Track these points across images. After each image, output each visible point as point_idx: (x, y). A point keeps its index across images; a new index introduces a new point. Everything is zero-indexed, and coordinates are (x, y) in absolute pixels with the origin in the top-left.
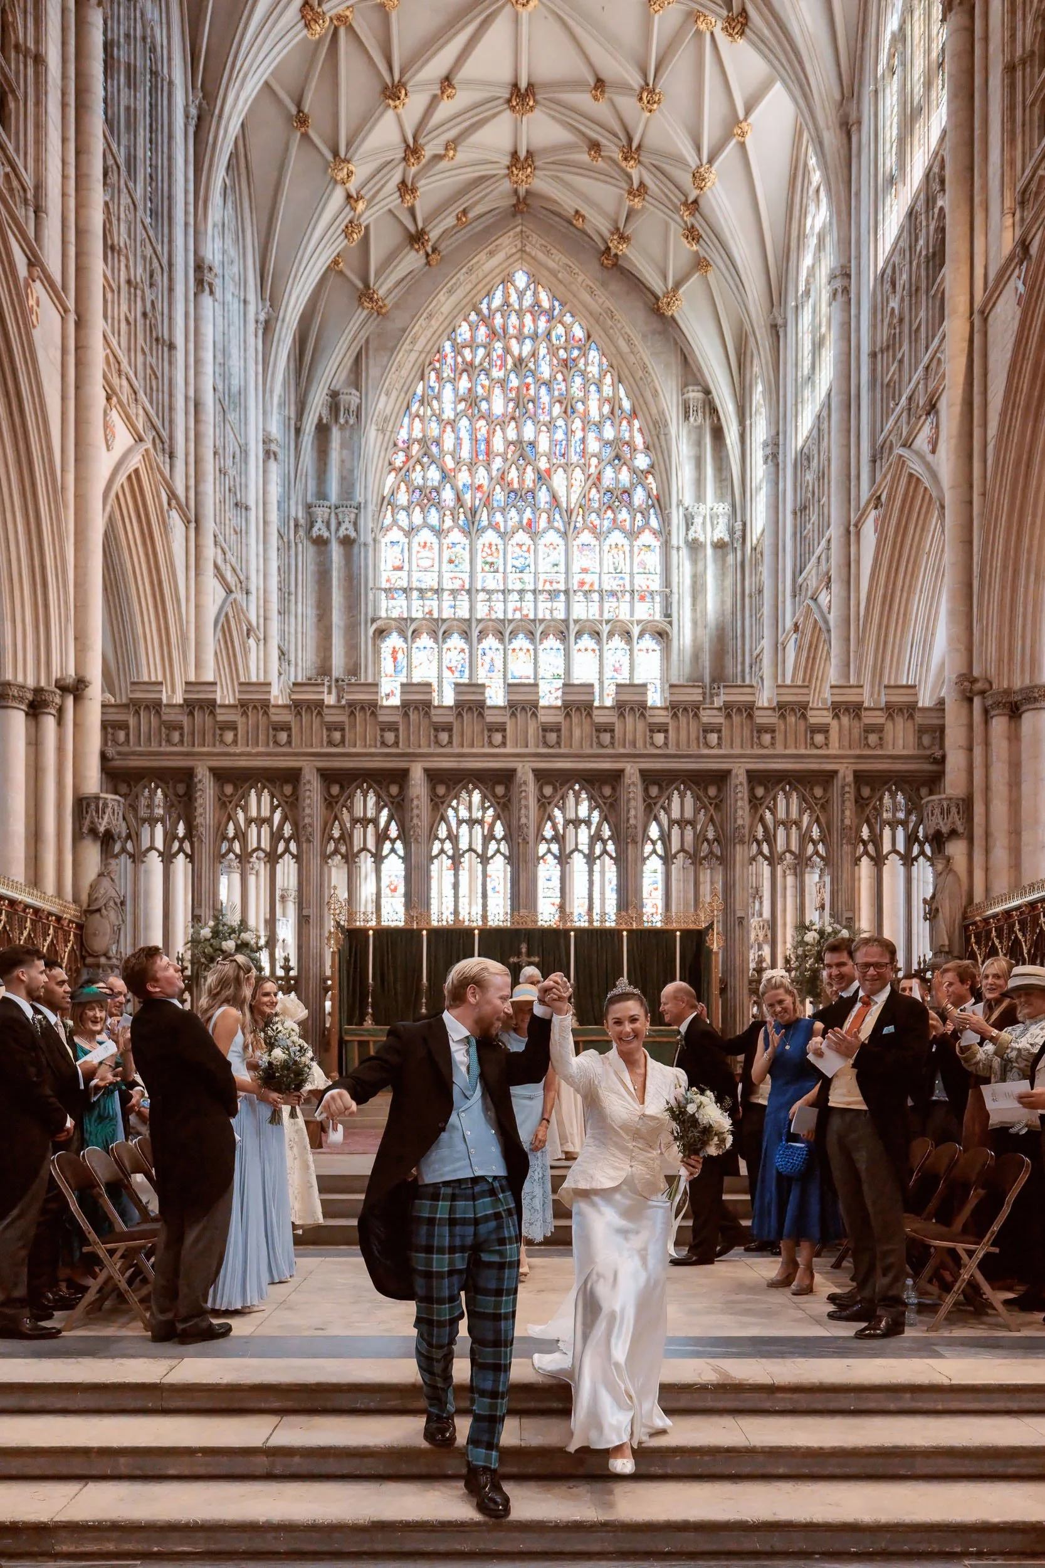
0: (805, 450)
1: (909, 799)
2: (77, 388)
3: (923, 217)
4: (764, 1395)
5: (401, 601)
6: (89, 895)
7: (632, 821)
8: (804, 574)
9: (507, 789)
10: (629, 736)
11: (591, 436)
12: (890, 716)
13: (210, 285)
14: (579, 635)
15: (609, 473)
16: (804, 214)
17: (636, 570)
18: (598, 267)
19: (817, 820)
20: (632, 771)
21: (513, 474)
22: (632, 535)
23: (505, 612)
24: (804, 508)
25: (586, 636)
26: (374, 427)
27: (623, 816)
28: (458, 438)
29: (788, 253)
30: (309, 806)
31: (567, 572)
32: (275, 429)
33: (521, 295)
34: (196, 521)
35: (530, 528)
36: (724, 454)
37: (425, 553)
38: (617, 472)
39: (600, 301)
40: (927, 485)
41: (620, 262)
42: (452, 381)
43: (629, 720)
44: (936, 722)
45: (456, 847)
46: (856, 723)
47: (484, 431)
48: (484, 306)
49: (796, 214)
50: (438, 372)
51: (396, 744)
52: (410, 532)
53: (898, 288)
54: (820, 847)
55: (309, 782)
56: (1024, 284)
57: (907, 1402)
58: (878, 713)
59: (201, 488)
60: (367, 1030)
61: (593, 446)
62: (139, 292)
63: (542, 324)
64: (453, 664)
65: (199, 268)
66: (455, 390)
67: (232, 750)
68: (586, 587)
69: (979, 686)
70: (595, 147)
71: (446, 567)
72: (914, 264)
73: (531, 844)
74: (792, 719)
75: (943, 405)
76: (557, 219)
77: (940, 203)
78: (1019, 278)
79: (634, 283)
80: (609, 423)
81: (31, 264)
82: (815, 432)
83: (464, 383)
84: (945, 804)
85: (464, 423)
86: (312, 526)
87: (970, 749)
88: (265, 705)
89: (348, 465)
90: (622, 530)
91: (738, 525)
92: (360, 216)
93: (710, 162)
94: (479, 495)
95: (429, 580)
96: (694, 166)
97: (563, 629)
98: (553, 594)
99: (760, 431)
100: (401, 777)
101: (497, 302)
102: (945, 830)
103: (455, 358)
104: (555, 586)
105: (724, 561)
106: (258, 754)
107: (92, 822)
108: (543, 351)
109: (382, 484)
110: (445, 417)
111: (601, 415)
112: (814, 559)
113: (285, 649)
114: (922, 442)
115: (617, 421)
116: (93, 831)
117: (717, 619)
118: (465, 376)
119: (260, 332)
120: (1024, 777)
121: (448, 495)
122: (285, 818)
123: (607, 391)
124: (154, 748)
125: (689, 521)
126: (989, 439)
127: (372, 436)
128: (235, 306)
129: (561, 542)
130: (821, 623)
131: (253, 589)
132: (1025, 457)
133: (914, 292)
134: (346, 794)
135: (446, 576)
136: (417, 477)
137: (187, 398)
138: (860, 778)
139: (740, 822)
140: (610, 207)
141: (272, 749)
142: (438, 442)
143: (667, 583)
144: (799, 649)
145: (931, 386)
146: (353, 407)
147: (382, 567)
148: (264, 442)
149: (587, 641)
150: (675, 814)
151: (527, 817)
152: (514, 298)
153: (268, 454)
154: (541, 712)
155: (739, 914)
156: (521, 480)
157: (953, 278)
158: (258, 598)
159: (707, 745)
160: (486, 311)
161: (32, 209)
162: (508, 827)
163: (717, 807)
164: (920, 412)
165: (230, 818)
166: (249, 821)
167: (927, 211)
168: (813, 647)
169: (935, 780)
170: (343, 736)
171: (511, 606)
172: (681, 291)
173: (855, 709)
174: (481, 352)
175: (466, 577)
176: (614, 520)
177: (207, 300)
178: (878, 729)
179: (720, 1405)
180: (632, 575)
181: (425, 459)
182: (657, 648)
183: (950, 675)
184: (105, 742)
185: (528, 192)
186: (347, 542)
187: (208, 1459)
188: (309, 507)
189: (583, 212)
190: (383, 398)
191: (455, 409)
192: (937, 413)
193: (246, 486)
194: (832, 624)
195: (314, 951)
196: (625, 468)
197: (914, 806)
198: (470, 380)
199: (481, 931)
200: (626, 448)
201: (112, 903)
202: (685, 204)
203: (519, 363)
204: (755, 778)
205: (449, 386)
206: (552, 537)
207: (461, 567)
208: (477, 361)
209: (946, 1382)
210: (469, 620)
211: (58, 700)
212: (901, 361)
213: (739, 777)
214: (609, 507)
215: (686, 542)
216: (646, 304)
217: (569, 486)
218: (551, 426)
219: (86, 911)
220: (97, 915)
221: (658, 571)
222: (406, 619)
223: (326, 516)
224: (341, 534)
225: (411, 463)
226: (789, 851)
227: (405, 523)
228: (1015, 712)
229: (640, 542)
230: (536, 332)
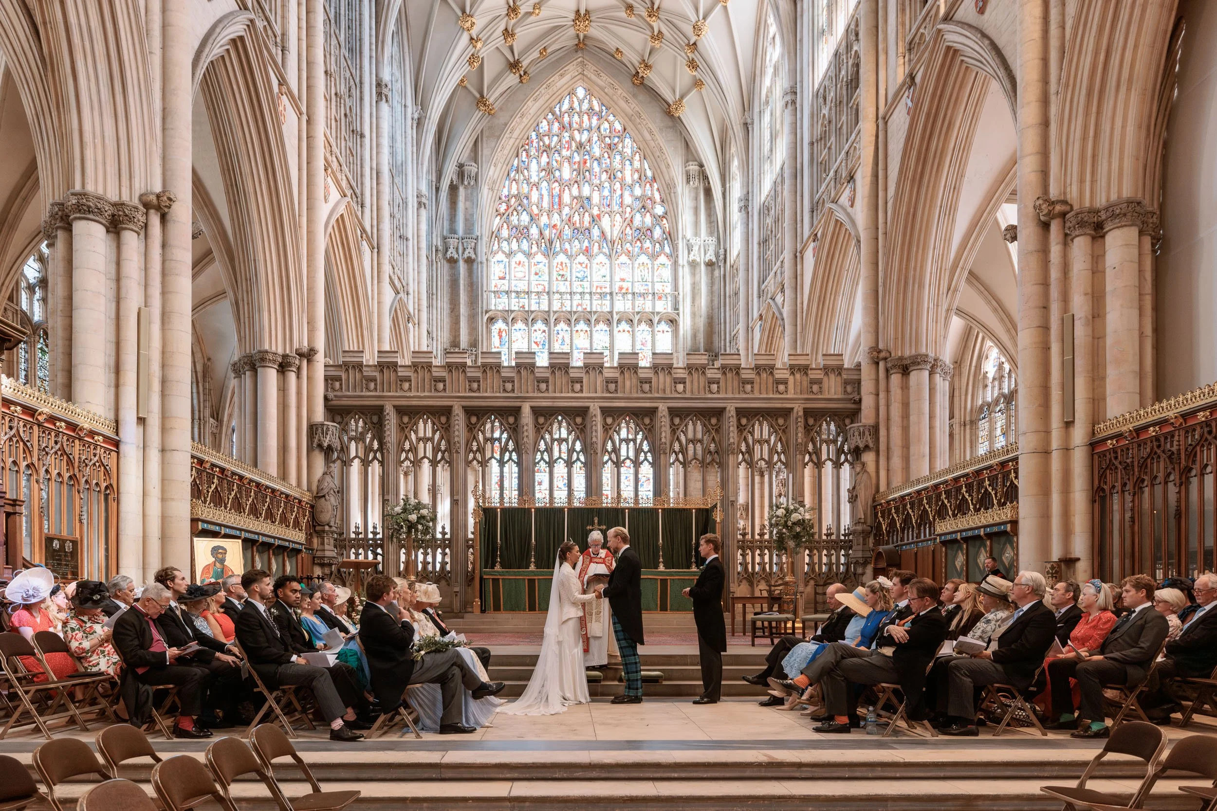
0: (766, 204)
1: (838, 426)
2: (308, 163)
3: (844, 57)
4: (795, 769)
5: (504, 299)
6: (318, 487)
7: (663, 440)
8: (766, 283)
9: (583, 419)
10: (661, 386)
11: (627, 194)
12: (826, 374)
13: (386, 96)
14: (619, 321)
15: (638, 217)
16: (764, 53)
17: (656, 280)
18: (631, 84)
19: (780, 440)
20: (663, 407)
21: (576, 218)
22: (654, 256)
23: (571, 306)
24: (766, 241)
25: (623, 322)
26: (486, 187)
27: (658, 438)
28: (542, 195)
29: (754, 78)
30: (458, 430)
31: (611, 281)
32: (424, 189)
33: (581, 102)
34: (378, 248)
35: (587, 251)
36: (712, 205)
37: (520, 268)
38: (643, 216)
39: (632, 107)
40: (848, 228)
41: (645, 82)
42: (538, 158)
43: (661, 375)
44: (856, 377)
45: (551, 456)
46: (805, 378)
47: (557, 190)
48: (557, 110)
49: (760, 52)
50: (528, 152)
51: (513, 391)
52: (510, 254)
53: (828, 102)
54: (782, 456)
55: (457, 415)
56: (912, 101)
57: (879, 772)
58: (819, 372)
59: (381, 227)
60: (497, 572)
61: (628, 200)
62: (342, 101)
63: (594, 121)
64: (538, 340)
65: (379, 85)
66: (539, 163)
67: (408, 394)
68: (624, 291)
69: (882, 355)
70: (630, 8)
71: (533, 277)
72: (839, 86)
73: (599, 455)
74: (764, 375)
75: (858, 176)
76: (604, 53)
77: (855, 48)
78: (908, 97)
79: (653, 94)
80: (638, 185)
81: (280, 84)
82: (773, 192)
83: (544, 159)
84: (861, 429)
85: (544, 184)
86: (447, 251)
87: (877, 395)
88: (429, 366)
89: (470, 211)
90: (647, 254)
91: (722, 251)
92: (479, 51)
93: (704, 18)
94: (554, 231)
95: (522, 286)
96: (694, 21)
97: (609, 317)
98: (602, 295)
99: (736, 190)
100: (516, 411)
101: (566, 106)
102: (861, 446)
103: (538, 143)
104: (604, 290)
105: (712, 274)
106: (425, 397)
107: (320, 440)
108: (595, 138)
109: (491, 224)
110: (532, 180)
111: (633, 180)
112: (772, 274)
113: (430, 330)
114: (844, 199)
115: (643, 184)
116: (320, 446)
117: (708, 312)
118: (545, 154)
119: (415, 126)
120: (911, 412)
121: (534, 231)
122: (442, 438)
123: (637, 164)
124: (358, 393)
125: (690, 249)
126: (889, 198)
127: (485, 190)
128: (398, 108)
129: (607, 262)
130: (777, 314)
131: (411, 291)
132: (912, 210)
133: (839, 104)
134: (481, 422)
135: (534, 283)
136: (514, 219)
137: (371, 169)
138: (807, 413)
139: (732, 440)
140: (639, 47)
141: (433, 394)
142: (528, 197)
143: (676, 288)
144: (763, 331)
145: (849, 166)
146: (473, 174)
147: (492, 277)
148: (417, 197)
149: (624, 326)
150: (690, 435)
151: (596, 437)
152: (576, 105)
153: (420, 204)
154: (605, 371)
155: (731, 499)
156: (581, 222)
157: (865, 96)
158: (414, 297)
159: (711, 392)
160: (558, 113)
161: (280, 49)
162: (584, 444)
163: (717, 431)
164: (842, 181)
165: (406, 438)
166: (419, 440)
167: (847, 53)
168: (772, 331)
169: (854, 414)
170: (479, 386)
171: (575, 303)
172: (684, 101)
173: (804, 369)
174: (555, 139)
175: (546, 284)
176: (641, 248)
177: (384, 106)
178: (819, 382)
179: (770, 775)
180: (653, 282)
181: (520, 208)
182: (669, 330)
183: (864, 348)
184: (326, 390)
185: (585, 37)
186: (469, 261)
187: (475, 804)
188: (445, 238)
189: (621, 49)
190: (492, 169)
191: (538, 175)
192: (854, 181)
193: (407, 225)
194: (785, 315)
195: (461, 523)
196: (648, 214)
197: (842, 430)
198: (548, 157)
199: (569, 509)
200: (649, 201)
201: (332, 492)
202: (688, 45)
203: (580, 145)
204: (741, 413)
205: (534, 161)
206: (601, 258)
207: (543, 278)
208: (553, 145)
209: (902, 760)
210: (548, 312)
211: (297, 362)
212: (830, 148)
213: (731, 411)
214: (638, 239)
215: (688, 262)
216: (662, 109)
217: (613, 226)
218: (600, 187)
219: (315, 497)
220: (323, 499)
221: (670, 280)
222: (507, 311)
223: (456, 244)
224: (465, 256)
225: (510, 210)
226: (762, 459)
227: (507, 250)
228: (905, 371)
229: (657, 262)
230: (591, 127)
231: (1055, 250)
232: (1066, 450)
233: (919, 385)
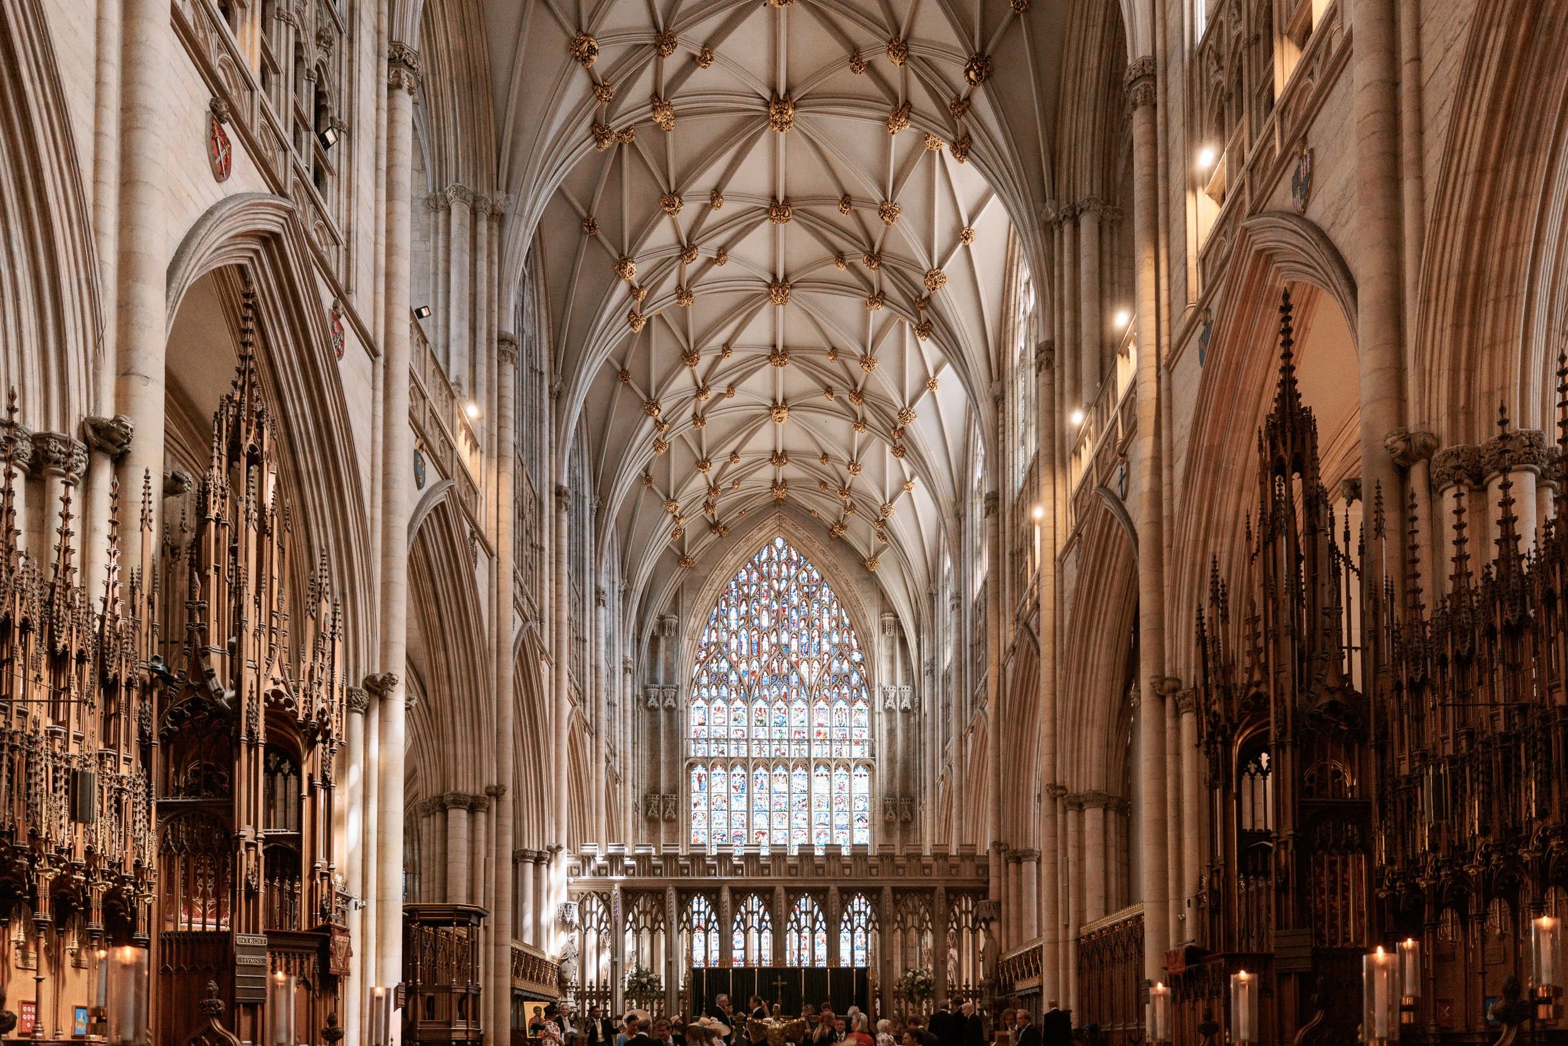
1: (973, 901)
5: (703, 746)
7: (834, 912)
8: (947, 746)
9: (771, 897)
10: (832, 871)
11: (824, 641)
12: (963, 860)
14: (817, 766)
15: (836, 664)
17: (853, 725)
18: (827, 540)
19: (928, 911)
20: (833, 888)
21: (775, 665)
22: (852, 702)
23: (770, 753)
25: (821, 768)
26: (687, 637)
27: (830, 910)
28: (741, 643)
30: (671, 906)
31: (809, 727)
32: (629, 655)
33: (779, 552)
34: (596, 733)
35: (785, 697)
36: (907, 654)
37: (719, 714)
38: (841, 663)
39: (830, 559)
41: (842, 539)
42: (738, 606)
43: (832, 863)
44: (984, 863)
45: (745, 926)
46: (945, 864)
47: (756, 637)
48: (756, 559)
50: (726, 600)
52: (709, 701)
55: (671, 894)
58: (957, 859)
59: (599, 713)
61: (826, 647)
63: (793, 570)
64: (738, 784)
65: (596, 593)
66: (738, 612)
67: (632, 878)
68: (822, 737)
69: (1003, 847)
70: (823, 484)
71: (732, 723)
73: (783, 924)
74: (913, 862)
76: (801, 512)
79: (851, 550)
80: (835, 633)
83: (744, 608)
84: (989, 904)
85: (744, 632)
86: (648, 700)
87: (1000, 878)
88: (649, 856)
89: (671, 660)
90: (844, 700)
91: (917, 699)
92: (681, 525)
93: (891, 501)
94: (753, 678)
95: (721, 732)
96: (881, 504)
97: (807, 763)
98: (800, 741)
100: (717, 891)
101: (764, 556)
102: (989, 917)
103: (737, 592)
104: (802, 736)
105: (908, 720)
106: (646, 880)
107: (564, 916)
108: (794, 587)
109: (691, 671)
110: (731, 629)
111: (831, 628)
115: (841, 632)
116: (564, 921)
118: (744, 603)
120: (1023, 893)
121: (733, 677)
122: (658, 911)
123: (834, 612)
125: (886, 696)
127: (686, 641)
129: (805, 707)
134: (689, 899)
135: (733, 730)
136: (714, 667)
138: (948, 890)
139: (888, 912)
140: (833, 512)
141: (652, 878)
142: (727, 645)
143: (873, 736)
144: (944, 790)
146: (674, 626)
147: (692, 725)
148: (623, 665)
149: (822, 771)
150: (856, 908)
151: (781, 910)
152: (775, 554)
153: (626, 670)
156: (780, 669)
159: (871, 874)
160: (757, 563)
162: (771, 915)
163: (877, 905)
166: (640, 912)
169: (985, 892)
170: (688, 871)
171: (773, 749)
172: (878, 559)
173: (945, 857)
174: (754, 588)
175: (745, 730)
176: (839, 694)
177: (602, 610)
178: (956, 867)
180: (851, 728)
181: (719, 655)
182: (866, 774)
183: (991, 841)
184: (568, 875)
185: (783, 498)
186: (670, 710)
188: (645, 688)
189: (817, 511)
190: (693, 619)
191: (737, 624)
195: (674, 979)
196: (846, 661)
197: (976, 904)
198: (747, 606)
199: (759, 969)
200: (846, 649)
201: (573, 956)
202: (877, 521)
203: (779, 594)
204: (896, 891)
205: (734, 610)
206: (800, 704)
207: (742, 724)
208: (752, 594)
210: (747, 759)
211: (548, 857)
213: (888, 890)
214: (836, 686)
215: (884, 709)
216: (857, 563)
217: (811, 672)
218: (798, 635)
219: (560, 960)
220: (566, 962)
221: (867, 727)
222: (707, 757)
223: (656, 694)
224: (666, 704)
225: (710, 658)
226: (913, 926)
227: (706, 696)
228: (1018, 861)
229: (855, 707)
230: (789, 576)
231: (1059, 816)
232: (1066, 942)
233: (1029, 874)
